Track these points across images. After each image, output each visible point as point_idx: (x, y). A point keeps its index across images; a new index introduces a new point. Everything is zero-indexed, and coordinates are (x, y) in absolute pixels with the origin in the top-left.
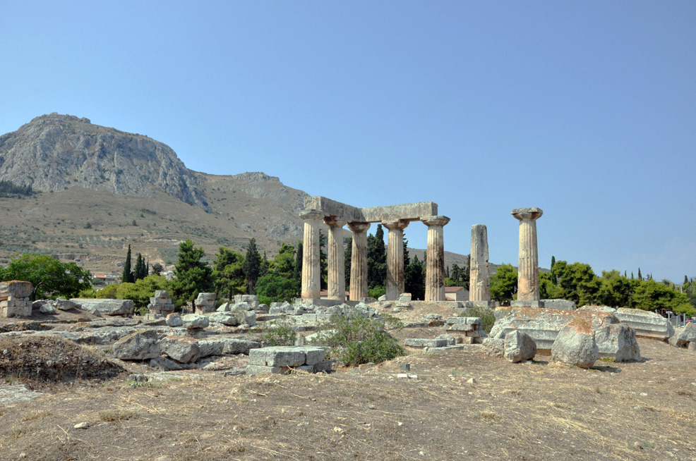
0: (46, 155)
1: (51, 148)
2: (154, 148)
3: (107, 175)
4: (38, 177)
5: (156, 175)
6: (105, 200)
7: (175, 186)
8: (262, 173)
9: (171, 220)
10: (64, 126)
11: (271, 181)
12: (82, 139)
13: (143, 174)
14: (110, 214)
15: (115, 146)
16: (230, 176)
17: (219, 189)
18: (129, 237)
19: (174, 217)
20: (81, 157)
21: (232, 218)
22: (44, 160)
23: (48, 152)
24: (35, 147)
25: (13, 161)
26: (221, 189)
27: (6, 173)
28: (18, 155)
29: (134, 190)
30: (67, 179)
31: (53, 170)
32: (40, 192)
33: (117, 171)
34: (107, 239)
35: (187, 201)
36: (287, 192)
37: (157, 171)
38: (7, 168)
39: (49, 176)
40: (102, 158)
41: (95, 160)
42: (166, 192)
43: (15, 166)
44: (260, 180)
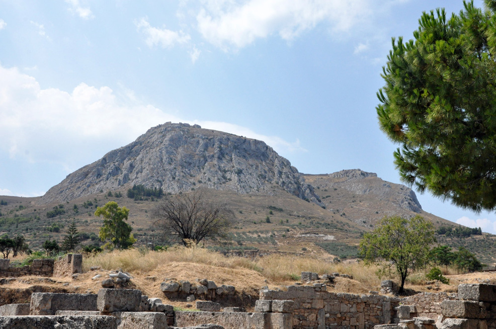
0: (171, 159)
1: (175, 152)
2: (265, 148)
3: (228, 175)
4: (166, 180)
5: (271, 174)
6: (233, 199)
7: (291, 183)
8: (359, 170)
9: (298, 216)
10: (183, 131)
11: (369, 177)
12: (201, 142)
13: (260, 173)
14: (241, 212)
15: (232, 147)
16: (327, 175)
17: (318, 188)
18: (276, 233)
19: (301, 214)
20: (202, 159)
21: (344, 214)
22: (170, 164)
23: (172, 156)
24: (161, 152)
25: (142, 167)
26: (321, 188)
27: (137, 178)
28: (146, 160)
29: (256, 189)
30: (192, 180)
31: (179, 172)
32: (170, 194)
33: (237, 171)
34: (255, 235)
35: (304, 198)
36: (389, 186)
37: (270, 170)
38: (137, 173)
39: (176, 178)
40: (221, 159)
41: (215, 162)
42: (284, 190)
43: (145, 172)
44: (358, 176)
